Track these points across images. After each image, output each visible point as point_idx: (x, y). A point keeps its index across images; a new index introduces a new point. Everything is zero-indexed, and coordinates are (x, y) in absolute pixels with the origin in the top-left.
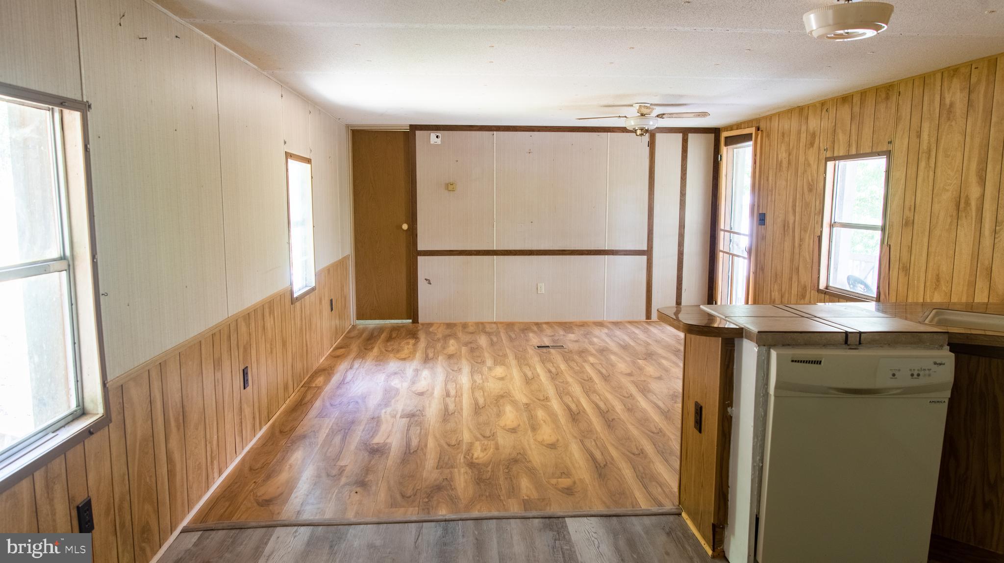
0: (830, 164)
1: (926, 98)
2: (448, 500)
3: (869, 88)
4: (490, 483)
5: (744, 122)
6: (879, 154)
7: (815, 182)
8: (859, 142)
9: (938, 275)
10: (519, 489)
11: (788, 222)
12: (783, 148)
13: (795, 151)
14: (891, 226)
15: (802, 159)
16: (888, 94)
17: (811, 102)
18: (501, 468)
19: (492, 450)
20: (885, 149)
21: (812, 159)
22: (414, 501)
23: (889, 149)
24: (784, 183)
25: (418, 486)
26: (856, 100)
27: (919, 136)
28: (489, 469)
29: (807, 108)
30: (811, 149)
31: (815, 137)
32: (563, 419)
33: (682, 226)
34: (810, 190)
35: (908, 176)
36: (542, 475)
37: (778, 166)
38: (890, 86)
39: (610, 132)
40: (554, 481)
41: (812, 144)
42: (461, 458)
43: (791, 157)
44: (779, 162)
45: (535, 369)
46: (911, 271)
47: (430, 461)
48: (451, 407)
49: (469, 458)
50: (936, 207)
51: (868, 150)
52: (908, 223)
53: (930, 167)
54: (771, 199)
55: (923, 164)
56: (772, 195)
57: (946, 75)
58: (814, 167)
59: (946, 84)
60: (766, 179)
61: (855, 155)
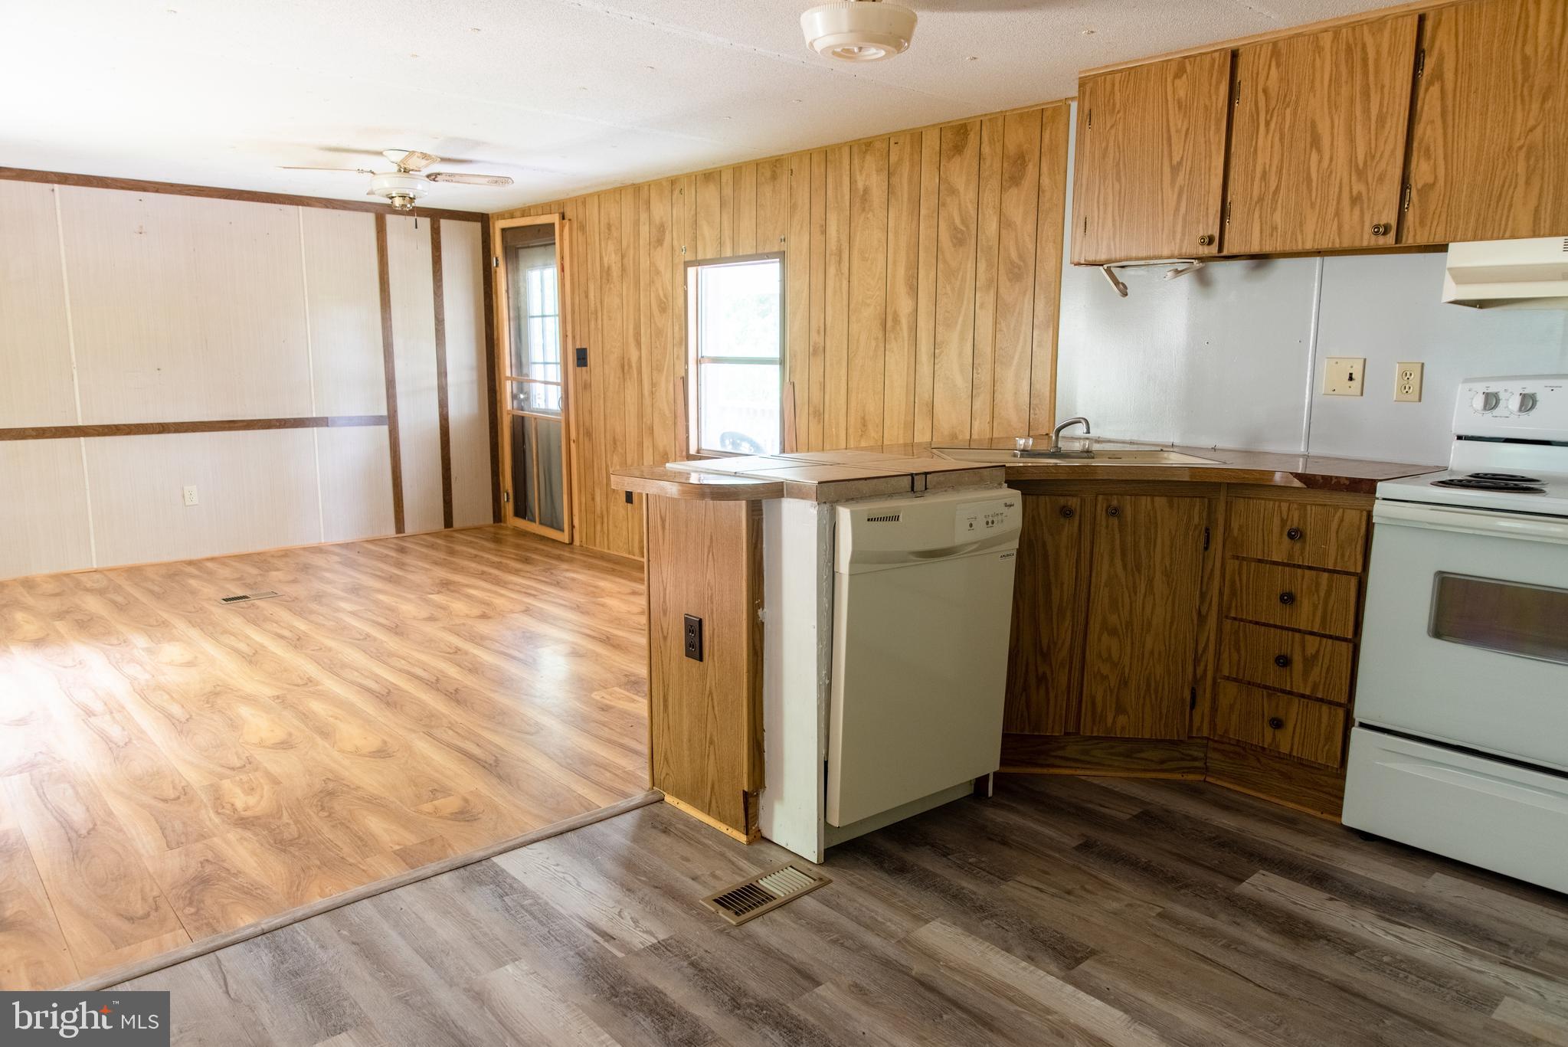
0: (691, 271)
1: (830, 180)
2: (241, 896)
3: (745, 162)
4: (308, 843)
5: (536, 206)
6: (768, 256)
7: (670, 299)
8: (735, 239)
9: (863, 418)
10: (373, 836)
11: (629, 359)
12: (611, 247)
13: (631, 252)
14: (794, 356)
15: (645, 263)
16: (774, 171)
17: (655, 178)
18: (312, 813)
19: (266, 788)
20: (776, 249)
21: (662, 264)
22: (163, 921)
23: (782, 250)
24: (617, 301)
25: (152, 890)
26: (727, 177)
27: (824, 232)
28: (286, 818)
29: (646, 188)
30: (659, 248)
31: (664, 232)
32: (369, 708)
33: (442, 373)
34: (663, 310)
35: (813, 287)
36: (398, 803)
37: (604, 274)
38: (777, 160)
39: (303, 205)
40: (427, 807)
41: (660, 242)
42: (210, 818)
43: (626, 261)
44: (606, 268)
45: (247, 637)
46: (826, 416)
47: (144, 840)
48: (116, 732)
49: (228, 812)
50: (854, 327)
51: (751, 251)
52: (817, 351)
53: (842, 274)
54: (596, 325)
55: (832, 271)
56: (596, 320)
57: (855, 149)
58: (667, 276)
59: (856, 161)
60: (583, 295)
61: (730, 258)
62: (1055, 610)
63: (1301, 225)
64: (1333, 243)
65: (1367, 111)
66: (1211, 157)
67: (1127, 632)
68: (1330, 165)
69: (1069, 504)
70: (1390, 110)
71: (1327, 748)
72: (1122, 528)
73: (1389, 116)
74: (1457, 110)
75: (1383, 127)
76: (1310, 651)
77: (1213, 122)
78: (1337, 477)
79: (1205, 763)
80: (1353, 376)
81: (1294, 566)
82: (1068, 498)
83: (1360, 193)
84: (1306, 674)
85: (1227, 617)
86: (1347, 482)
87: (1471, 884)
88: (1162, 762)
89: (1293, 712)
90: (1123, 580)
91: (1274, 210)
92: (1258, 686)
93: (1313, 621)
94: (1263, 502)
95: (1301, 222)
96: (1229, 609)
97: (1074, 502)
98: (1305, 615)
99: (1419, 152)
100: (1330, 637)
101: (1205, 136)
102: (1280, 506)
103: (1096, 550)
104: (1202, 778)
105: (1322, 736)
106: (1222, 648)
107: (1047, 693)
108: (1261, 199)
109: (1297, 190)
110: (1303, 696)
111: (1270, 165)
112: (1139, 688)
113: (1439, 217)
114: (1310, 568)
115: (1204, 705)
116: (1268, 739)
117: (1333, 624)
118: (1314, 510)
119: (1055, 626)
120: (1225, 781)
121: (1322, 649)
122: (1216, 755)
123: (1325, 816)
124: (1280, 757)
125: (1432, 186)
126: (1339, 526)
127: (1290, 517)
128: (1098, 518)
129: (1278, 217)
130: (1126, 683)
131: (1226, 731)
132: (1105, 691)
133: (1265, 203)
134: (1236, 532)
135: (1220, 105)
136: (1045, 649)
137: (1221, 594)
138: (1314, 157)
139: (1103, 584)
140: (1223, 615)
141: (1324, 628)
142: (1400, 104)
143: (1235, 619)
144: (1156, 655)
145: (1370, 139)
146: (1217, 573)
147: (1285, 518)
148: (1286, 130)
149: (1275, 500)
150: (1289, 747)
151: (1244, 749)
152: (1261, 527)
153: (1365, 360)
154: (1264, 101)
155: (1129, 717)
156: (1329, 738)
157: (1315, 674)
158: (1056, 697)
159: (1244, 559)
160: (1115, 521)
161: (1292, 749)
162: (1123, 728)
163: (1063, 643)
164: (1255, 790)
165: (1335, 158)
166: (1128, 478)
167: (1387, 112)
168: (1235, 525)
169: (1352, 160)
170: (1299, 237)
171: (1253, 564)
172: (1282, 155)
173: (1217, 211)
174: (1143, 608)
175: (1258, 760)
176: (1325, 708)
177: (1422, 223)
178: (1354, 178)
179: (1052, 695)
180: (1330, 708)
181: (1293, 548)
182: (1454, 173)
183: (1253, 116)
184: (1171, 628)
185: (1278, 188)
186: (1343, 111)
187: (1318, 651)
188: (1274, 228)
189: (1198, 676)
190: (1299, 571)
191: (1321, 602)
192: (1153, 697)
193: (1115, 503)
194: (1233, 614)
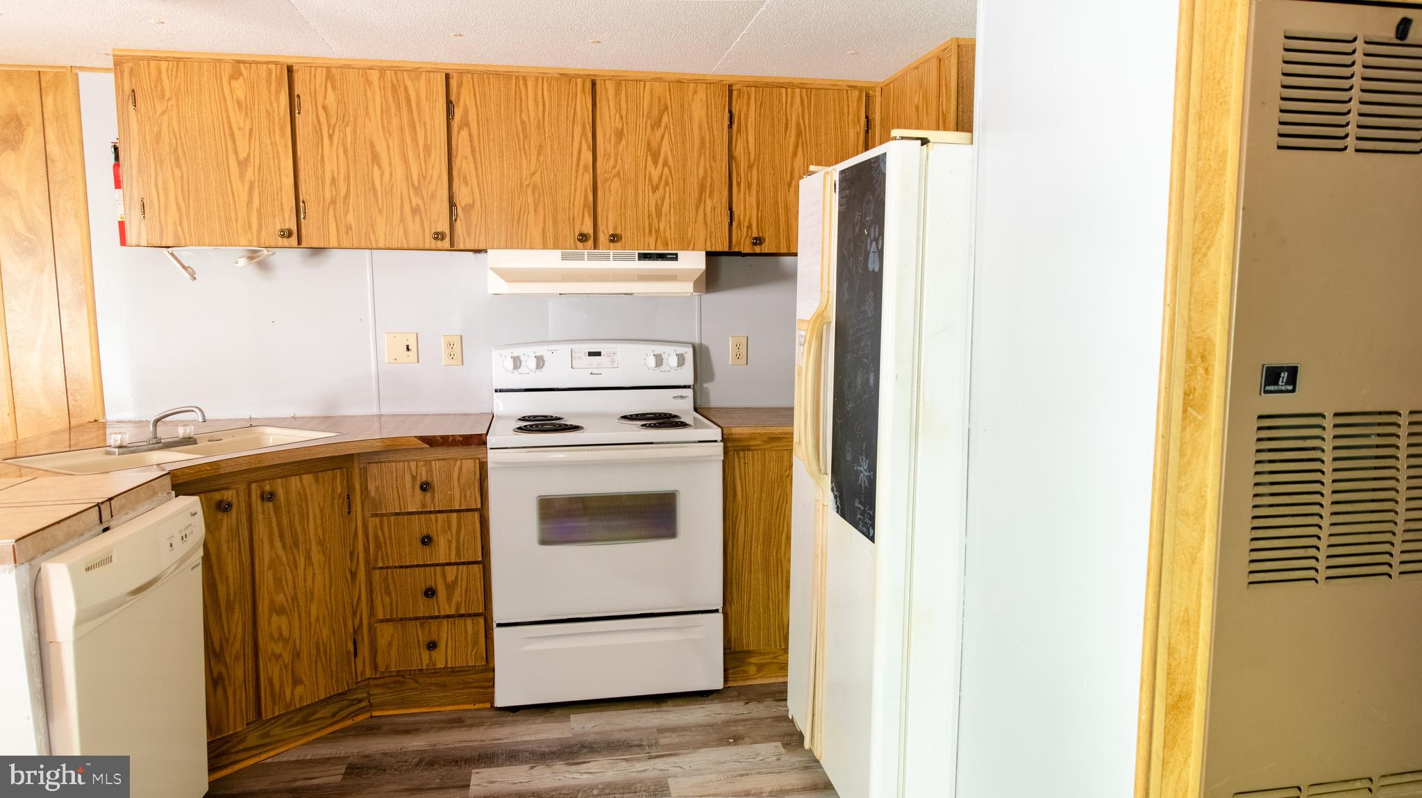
62: (223, 605)
63: (373, 228)
64: (402, 244)
65: (415, 141)
66: (279, 158)
67: (294, 607)
68: (390, 180)
69: (225, 497)
70: (433, 143)
71: (474, 652)
72: (277, 510)
73: (433, 148)
74: (482, 153)
75: (429, 155)
76: (450, 578)
77: (277, 128)
78: (452, 436)
79: (369, 701)
80: (410, 348)
81: (426, 512)
82: (224, 492)
83: (418, 205)
84: (449, 598)
85: (374, 568)
86: (461, 439)
87: (594, 714)
88: (334, 715)
89: (444, 633)
90: (284, 559)
91: (347, 212)
92: (410, 619)
93: (449, 555)
94: (394, 464)
95: (372, 224)
96: (376, 561)
97: (229, 495)
98: (442, 551)
99: (459, 179)
100: (463, 563)
101: (270, 138)
102: (409, 466)
103: (256, 537)
104: (367, 715)
105: (470, 644)
106: (374, 596)
107: (225, 690)
108: (333, 202)
109: (365, 197)
110: (448, 617)
111: (338, 173)
112: (310, 655)
113: (480, 230)
114: (439, 512)
115: (365, 650)
116: (426, 661)
117: (465, 552)
118: (437, 464)
119: (225, 623)
120: (389, 710)
121: (460, 575)
122: (379, 691)
123: (477, 706)
124: (436, 672)
125: (472, 206)
126: (459, 474)
127: (419, 473)
128: (254, 506)
129: (350, 218)
130: (298, 655)
131: (388, 666)
132: (281, 669)
133: (338, 205)
134: (373, 493)
135: (282, 112)
136: (218, 649)
137: (367, 550)
138: (376, 171)
139: (266, 568)
140: (370, 569)
141: (459, 558)
142: (440, 140)
143: (381, 568)
144: (321, 620)
145: (421, 164)
146: (360, 531)
147: (415, 474)
148: (349, 144)
149: (404, 461)
150: (444, 662)
151: (403, 676)
152: (395, 486)
153: (417, 334)
154: (325, 116)
155: (305, 685)
156: (475, 643)
157: (457, 595)
158: (234, 694)
159: (382, 515)
160: (270, 505)
161: (446, 662)
162: (301, 698)
163: (235, 638)
164: (416, 707)
165: (394, 173)
166: (279, 462)
167: (431, 144)
168: (371, 487)
169: (408, 177)
170: (372, 236)
171: (392, 518)
172: (348, 166)
173: (292, 207)
174: (305, 581)
175: (416, 681)
176: (469, 621)
177: (468, 233)
178: (411, 192)
179: (230, 693)
180: (473, 619)
181: (424, 498)
182: (487, 198)
183: (316, 129)
184: (330, 592)
185: (347, 196)
186: (396, 137)
187: (456, 577)
188: (349, 228)
189: (356, 628)
190: (433, 516)
191: (454, 537)
192: (323, 659)
193: (268, 488)
194: (380, 565)
